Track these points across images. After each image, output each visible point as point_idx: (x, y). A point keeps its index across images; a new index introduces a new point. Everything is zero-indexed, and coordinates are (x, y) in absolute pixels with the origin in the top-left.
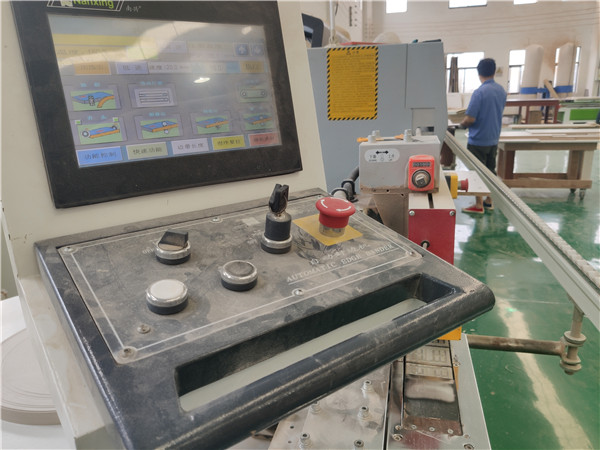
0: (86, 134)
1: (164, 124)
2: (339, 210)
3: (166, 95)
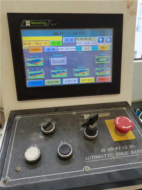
0: (31, 75)
1: (61, 72)
2: (124, 127)
3: (64, 60)
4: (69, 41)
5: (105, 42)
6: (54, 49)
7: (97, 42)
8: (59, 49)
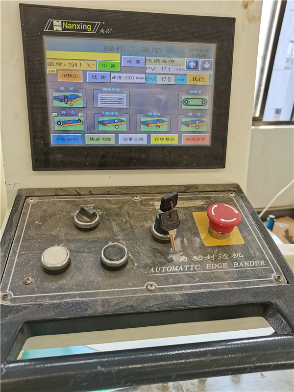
0: (59, 123)
1: (116, 121)
2: (223, 220)
3: (122, 99)
4: (134, 64)
5: (200, 69)
6: (104, 77)
7: (185, 69)
8: (115, 77)
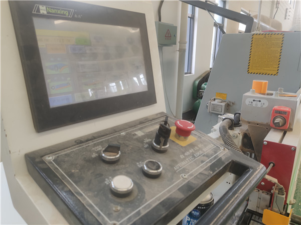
2: (189, 128)
6: (81, 50)
